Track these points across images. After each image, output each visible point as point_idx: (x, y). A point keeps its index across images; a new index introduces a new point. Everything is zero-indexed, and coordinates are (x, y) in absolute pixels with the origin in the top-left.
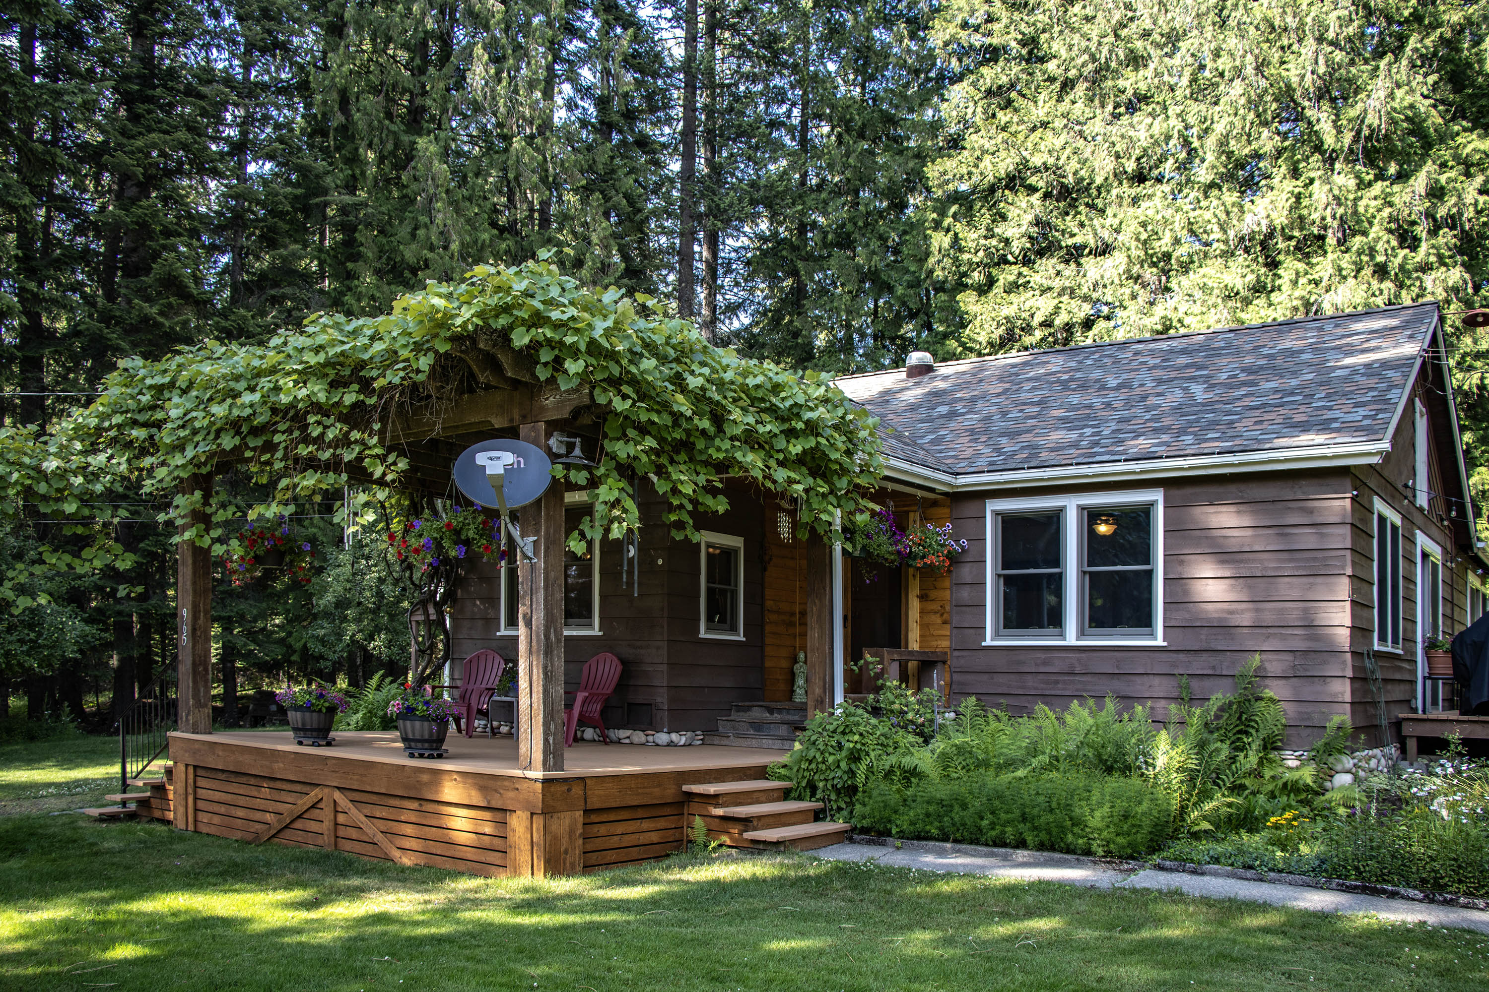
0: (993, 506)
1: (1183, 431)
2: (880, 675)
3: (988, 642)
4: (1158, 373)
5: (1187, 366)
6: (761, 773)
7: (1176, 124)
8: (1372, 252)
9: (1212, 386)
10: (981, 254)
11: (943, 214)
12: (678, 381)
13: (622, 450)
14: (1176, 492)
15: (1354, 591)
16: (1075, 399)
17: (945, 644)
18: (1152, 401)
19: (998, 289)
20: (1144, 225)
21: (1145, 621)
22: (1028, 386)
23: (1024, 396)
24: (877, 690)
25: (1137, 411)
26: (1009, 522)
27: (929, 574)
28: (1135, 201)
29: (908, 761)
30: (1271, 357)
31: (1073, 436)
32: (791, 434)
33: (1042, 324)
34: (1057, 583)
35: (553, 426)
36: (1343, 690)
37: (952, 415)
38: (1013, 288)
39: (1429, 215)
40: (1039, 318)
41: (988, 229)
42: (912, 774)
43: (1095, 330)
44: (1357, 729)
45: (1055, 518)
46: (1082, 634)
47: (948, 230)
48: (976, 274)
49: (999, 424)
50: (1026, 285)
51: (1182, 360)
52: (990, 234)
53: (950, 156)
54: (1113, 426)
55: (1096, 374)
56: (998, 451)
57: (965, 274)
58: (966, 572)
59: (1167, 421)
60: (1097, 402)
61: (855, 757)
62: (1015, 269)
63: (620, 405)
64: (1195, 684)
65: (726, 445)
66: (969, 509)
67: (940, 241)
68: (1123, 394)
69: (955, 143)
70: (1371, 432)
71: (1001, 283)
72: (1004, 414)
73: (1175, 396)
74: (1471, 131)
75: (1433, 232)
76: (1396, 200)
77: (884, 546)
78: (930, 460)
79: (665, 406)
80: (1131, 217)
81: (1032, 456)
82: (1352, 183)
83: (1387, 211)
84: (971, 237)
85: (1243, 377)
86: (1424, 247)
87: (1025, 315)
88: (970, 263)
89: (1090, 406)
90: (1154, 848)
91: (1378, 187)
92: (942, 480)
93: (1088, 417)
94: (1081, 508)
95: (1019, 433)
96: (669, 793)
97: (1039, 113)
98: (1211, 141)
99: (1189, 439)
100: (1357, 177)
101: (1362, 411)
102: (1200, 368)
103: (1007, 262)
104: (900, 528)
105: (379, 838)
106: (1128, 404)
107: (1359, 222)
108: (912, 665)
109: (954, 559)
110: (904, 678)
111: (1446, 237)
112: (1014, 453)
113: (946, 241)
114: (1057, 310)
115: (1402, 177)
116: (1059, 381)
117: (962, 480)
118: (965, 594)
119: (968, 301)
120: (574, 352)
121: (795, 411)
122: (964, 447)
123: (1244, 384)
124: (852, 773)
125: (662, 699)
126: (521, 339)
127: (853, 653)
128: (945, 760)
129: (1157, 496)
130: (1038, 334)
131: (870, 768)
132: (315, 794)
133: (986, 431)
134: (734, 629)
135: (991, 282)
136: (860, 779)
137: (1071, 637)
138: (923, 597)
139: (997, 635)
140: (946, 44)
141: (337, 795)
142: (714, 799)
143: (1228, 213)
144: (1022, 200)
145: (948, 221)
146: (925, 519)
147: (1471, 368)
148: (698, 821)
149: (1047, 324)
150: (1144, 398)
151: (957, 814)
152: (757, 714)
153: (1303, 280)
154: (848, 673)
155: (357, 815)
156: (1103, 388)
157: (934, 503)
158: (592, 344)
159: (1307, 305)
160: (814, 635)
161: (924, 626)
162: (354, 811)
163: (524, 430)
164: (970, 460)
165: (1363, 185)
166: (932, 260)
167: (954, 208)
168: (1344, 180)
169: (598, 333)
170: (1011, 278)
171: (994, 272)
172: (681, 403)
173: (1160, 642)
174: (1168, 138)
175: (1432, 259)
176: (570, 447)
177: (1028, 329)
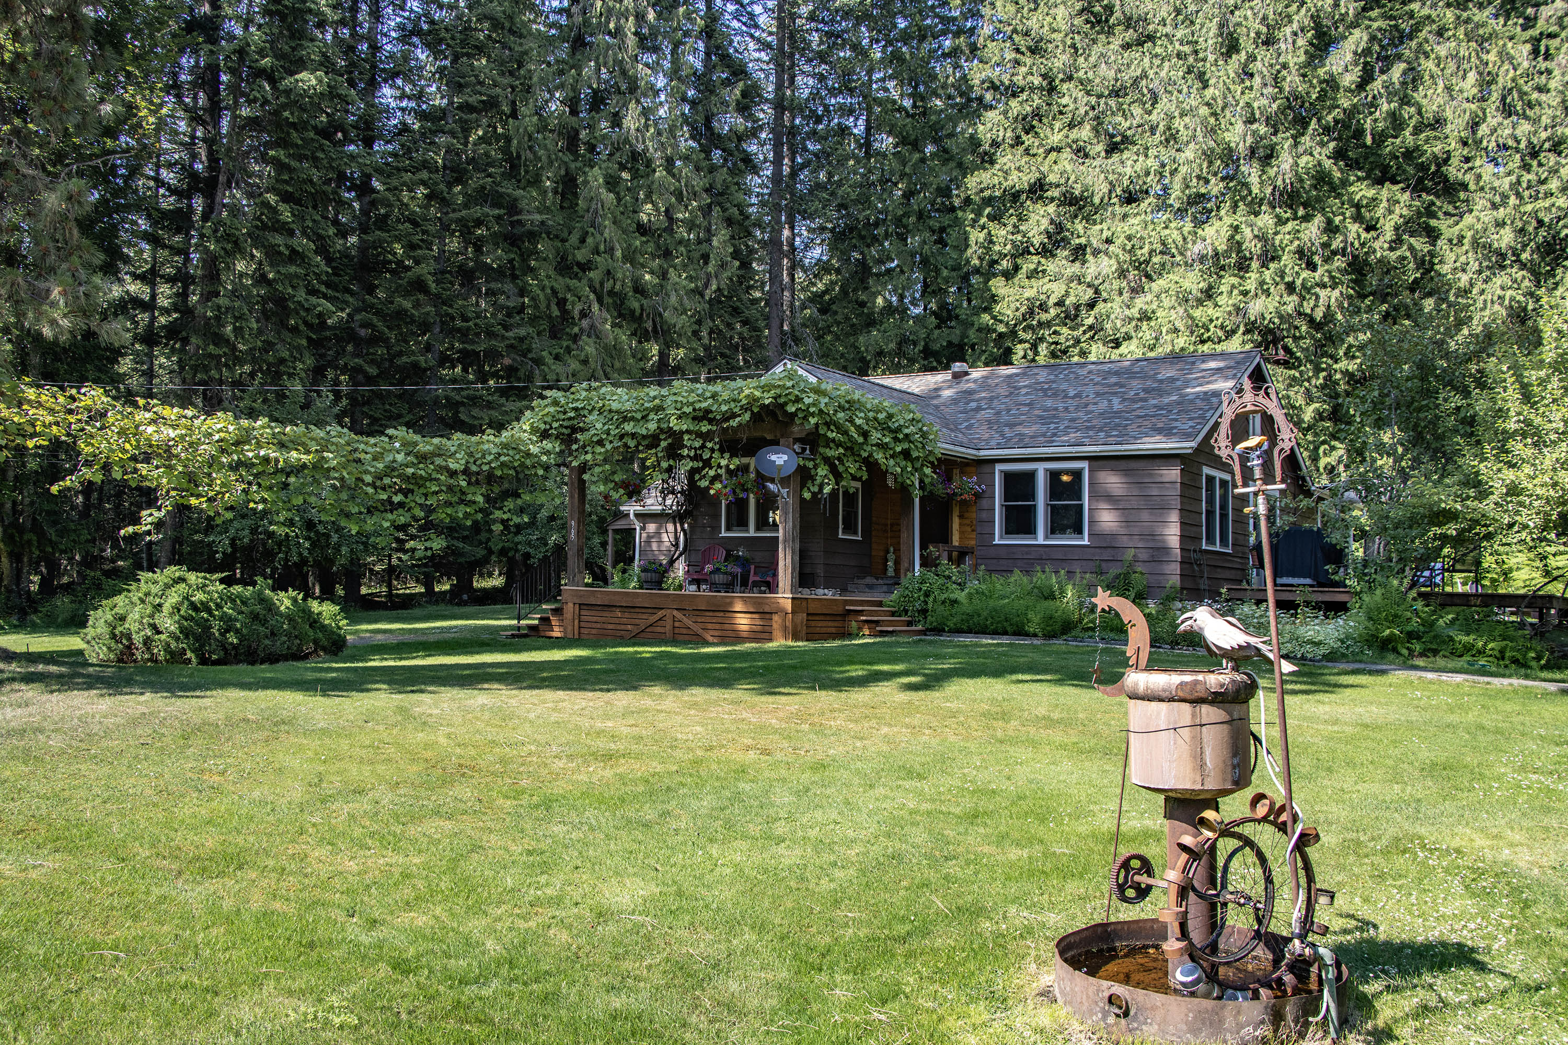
0: (999, 467)
1: (1101, 430)
2: (938, 558)
3: (996, 542)
4: (1098, 388)
5: (1115, 384)
6: (880, 604)
7: (1152, 164)
8: (1282, 274)
9: (1124, 400)
10: (1009, 247)
11: (979, 214)
12: (851, 421)
13: (830, 453)
14: (1095, 463)
15: (1181, 517)
16: (1049, 403)
17: (973, 543)
18: (1091, 408)
19: (1022, 274)
20: (1129, 238)
21: (1079, 531)
22: (1024, 391)
23: (1022, 398)
24: (936, 566)
25: (1080, 414)
26: (1009, 477)
27: (964, 504)
28: (1125, 216)
29: (953, 596)
30: (1161, 381)
31: (1044, 429)
32: (896, 439)
33: (1056, 304)
34: (1032, 510)
35: (796, 440)
36: (1175, 568)
37: (978, 409)
38: (1033, 274)
39: (1325, 245)
40: (1053, 300)
41: (1015, 226)
42: (955, 602)
43: (1096, 310)
44: (1182, 589)
45: (1032, 475)
46: (1046, 538)
47: (983, 228)
48: (1004, 263)
49: (1005, 418)
50: (1044, 271)
51: (1113, 380)
52: (1016, 230)
53: (985, 169)
54: (1066, 423)
55: (1064, 386)
56: (1003, 436)
57: (996, 262)
58: (985, 503)
59: (1095, 422)
60: (1061, 406)
61: (927, 595)
62: (1035, 259)
63: (830, 434)
64: (1104, 565)
65: (869, 448)
66: (986, 468)
67: (976, 236)
68: (1075, 402)
69: (988, 160)
70: (1187, 436)
71: (1024, 270)
72: (1009, 410)
73: (1104, 405)
74: (1364, 179)
75: (1327, 260)
76: (1301, 235)
77: (940, 490)
78: (965, 440)
79: (846, 433)
80: (1122, 229)
81: (1021, 440)
82: (1271, 222)
83: (1296, 243)
84: (1001, 233)
85: (1142, 395)
86: (1320, 271)
87: (1043, 297)
88: (1000, 253)
89: (1056, 409)
90: (1063, 633)
91: (1290, 226)
92: (971, 453)
93: (1054, 417)
94: (1046, 470)
95: (1015, 425)
96: (839, 609)
97: (1055, 138)
98: (1178, 178)
99: (1102, 434)
100: (1277, 216)
101: (1191, 423)
102: (1122, 386)
103: (1029, 253)
104: (948, 479)
105: (700, 632)
106: (1077, 408)
107: (1275, 250)
108: (955, 554)
109: (978, 496)
110: (950, 559)
111: (1339, 262)
112: (1011, 438)
113: (982, 236)
114: (1067, 294)
115: (1307, 218)
116: (1042, 389)
117: (982, 453)
118: (984, 515)
119: (998, 285)
120: (813, 415)
121: (898, 430)
122: (983, 432)
123: (1142, 400)
124: (926, 603)
125: (820, 571)
126: (791, 409)
127: (923, 547)
128: (970, 596)
129: (1084, 465)
130: (1053, 312)
131: (935, 600)
132: (660, 613)
133: (997, 422)
134: (856, 533)
135: (1017, 268)
136: (930, 606)
137: (1040, 539)
138: (961, 517)
139: (1001, 538)
140: (983, 82)
141: (675, 613)
142: (860, 612)
143: (1184, 239)
144: (1040, 209)
145: (983, 220)
146: (962, 473)
147: (1354, 357)
148: (854, 624)
149: (1060, 303)
150: (1087, 405)
151: (976, 619)
152: (869, 580)
153: (1235, 292)
154: (922, 556)
155: (688, 622)
156: (1066, 396)
157: (967, 465)
158: (821, 411)
159: (1238, 309)
160: (904, 535)
161: (962, 533)
162: (685, 620)
163: (782, 441)
164: (987, 441)
165: (1281, 222)
166: (970, 251)
167: (988, 210)
168: (1266, 220)
169: (822, 406)
170: (1032, 266)
171: (1019, 261)
172: (853, 431)
173: (1086, 542)
174: (1148, 174)
175: (1326, 279)
176: (804, 450)
177: (1043, 307)
